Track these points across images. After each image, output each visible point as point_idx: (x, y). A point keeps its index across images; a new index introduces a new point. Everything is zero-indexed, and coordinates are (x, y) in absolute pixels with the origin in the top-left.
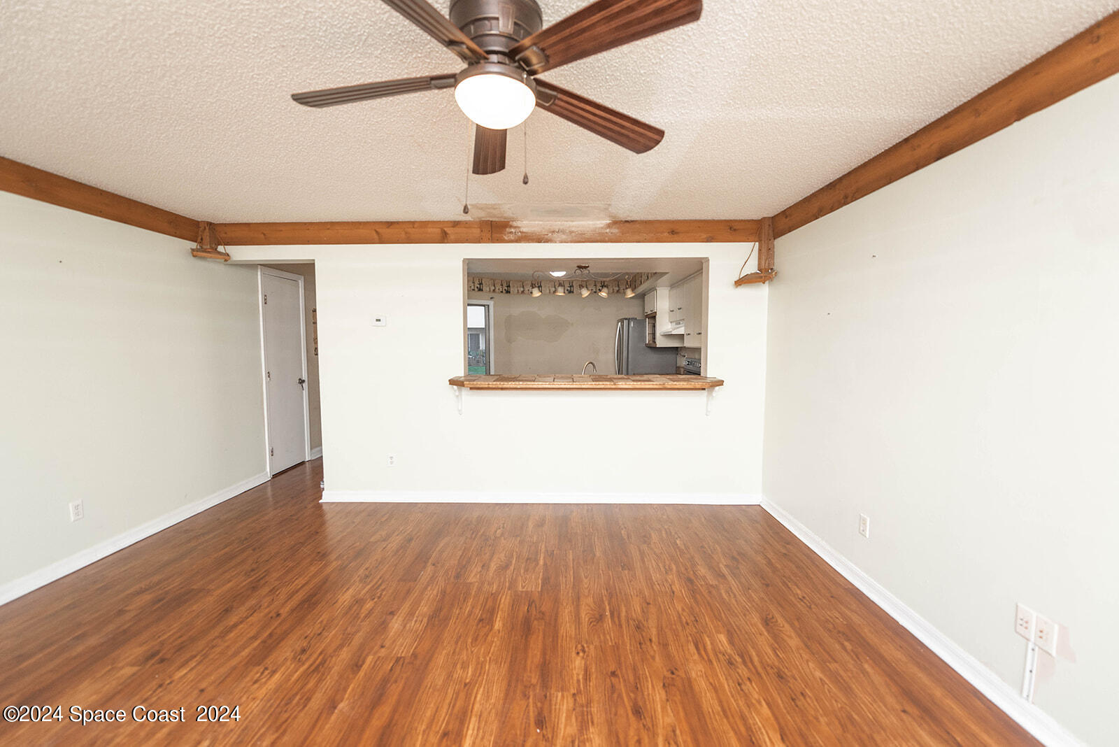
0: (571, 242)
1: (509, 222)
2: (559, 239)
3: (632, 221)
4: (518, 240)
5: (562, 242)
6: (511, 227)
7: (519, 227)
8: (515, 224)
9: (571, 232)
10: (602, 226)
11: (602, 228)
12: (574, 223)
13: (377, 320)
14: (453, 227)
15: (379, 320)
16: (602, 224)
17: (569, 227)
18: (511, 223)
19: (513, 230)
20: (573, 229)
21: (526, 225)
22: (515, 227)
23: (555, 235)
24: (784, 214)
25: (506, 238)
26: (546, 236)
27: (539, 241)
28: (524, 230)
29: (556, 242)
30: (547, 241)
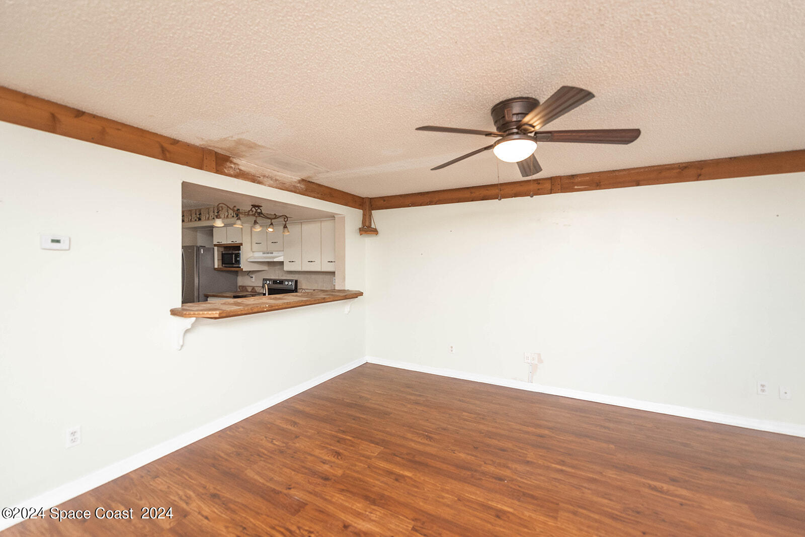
0: (276, 188)
1: (230, 157)
2: (268, 183)
3: (312, 182)
4: (236, 176)
5: (270, 186)
6: (231, 162)
7: (238, 165)
8: (235, 160)
9: (276, 180)
10: (296, 181)
11: (296, 182)
12: (279, 174)
13: (53, 241)
14: (171, 144)
15: (58, 241)
16: (295, 179)
17: (276, 176)
18: (231, 158)
19: (233, 166)
20: (278, 178)
21: (244, 164)
22: (235, 164)
23: (266, 179)
24: (383, 198)
25: (226, 171)
26: (259, 178)
27: (254, 181)
28: (242, 168)
29: (265, 185)
30: (259, 183)
